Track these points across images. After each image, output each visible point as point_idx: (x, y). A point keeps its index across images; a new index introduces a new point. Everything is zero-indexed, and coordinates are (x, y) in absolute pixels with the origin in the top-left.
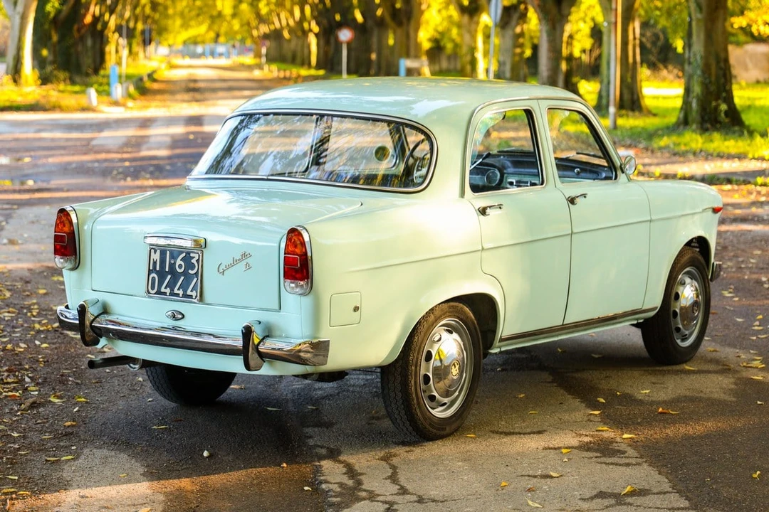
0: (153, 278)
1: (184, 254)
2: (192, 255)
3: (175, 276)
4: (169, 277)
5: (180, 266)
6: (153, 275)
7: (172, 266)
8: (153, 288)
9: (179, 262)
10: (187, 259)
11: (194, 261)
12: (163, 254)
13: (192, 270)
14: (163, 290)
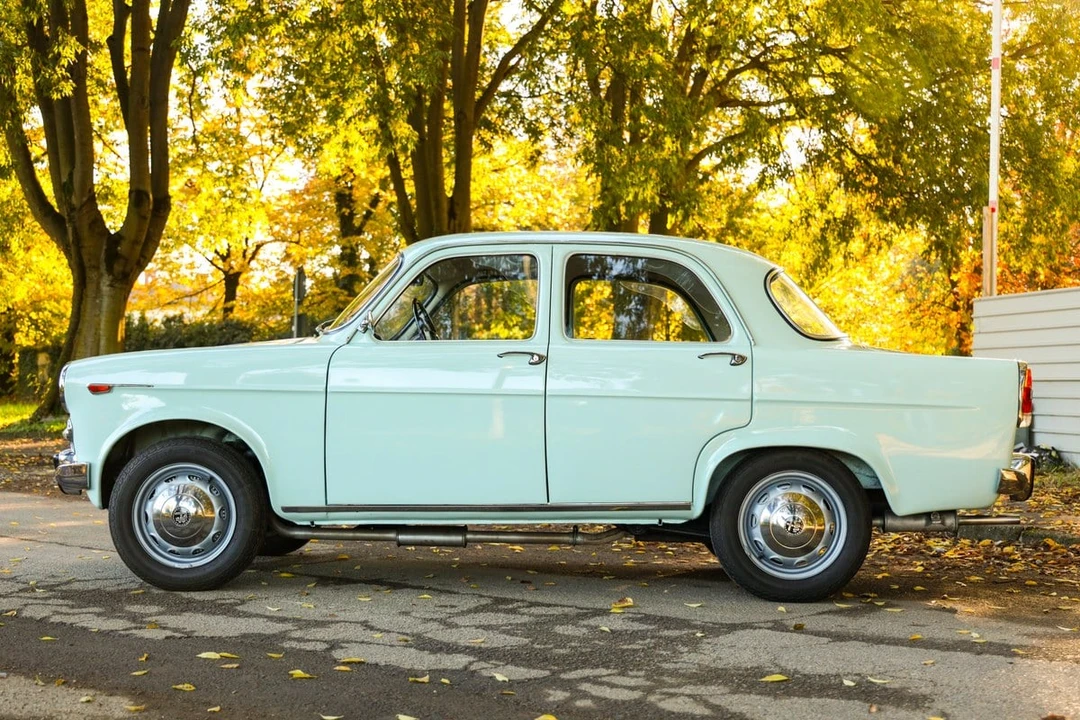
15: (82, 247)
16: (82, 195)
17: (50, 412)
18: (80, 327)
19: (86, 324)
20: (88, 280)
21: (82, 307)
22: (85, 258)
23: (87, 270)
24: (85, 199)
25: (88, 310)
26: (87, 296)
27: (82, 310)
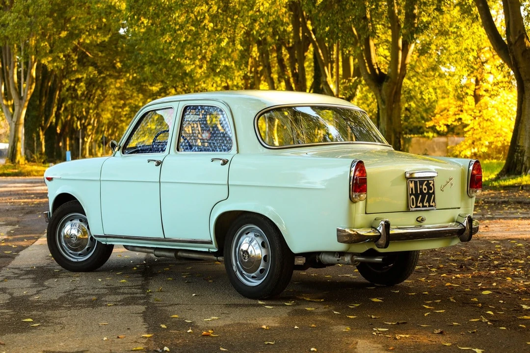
0: (413, 198)
1: (426, 182)
2: (430, 182)
3: (424, 195)
4: (420, 196)
5: (425, 189)
6: (413, 196)
7: (421, 189)
8: (413, 205)
9: (424, 187)
10: (428, 185)
11: (431, 185)
12: (416, 183)
13: (431, 190)
14: (418, 205)
15: (519, 68)
16: (515, 35)
17: (506, 173)
18: (522, 119)
19: (526, 117)
20: (525, 89)
21: (523, 106)
22: (523, 75)
23: (525, 82)
24: (517, 38)
25: (527, 108)
26: (525, 98)
27: (523, 108)
